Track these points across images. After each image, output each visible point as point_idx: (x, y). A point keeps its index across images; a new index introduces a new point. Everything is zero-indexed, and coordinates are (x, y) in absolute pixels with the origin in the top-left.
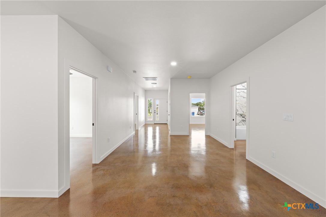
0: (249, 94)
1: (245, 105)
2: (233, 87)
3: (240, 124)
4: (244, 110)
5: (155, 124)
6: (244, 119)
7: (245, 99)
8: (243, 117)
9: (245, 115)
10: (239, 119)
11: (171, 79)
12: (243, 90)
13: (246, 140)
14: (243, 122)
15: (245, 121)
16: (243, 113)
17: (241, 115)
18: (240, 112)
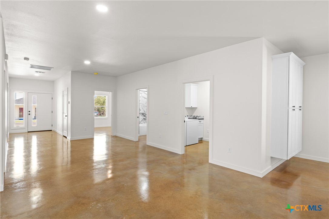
0: (148, 95)
1: (146, 105)
2: (138, 90)
3: (142, 122)
4: (145, 109)
5: (28, 132)
6: (145, 118)
7: (146, 100)
8: (144, 116)
9: (146, 114)
10: (141, 117)
11: (72, 72)
12: (144, 92)
13: (146, 135)
14: (144, 120)
15: (146, 119)
16: (144, 112)
17: (143, 114)
18: (142, 112)
